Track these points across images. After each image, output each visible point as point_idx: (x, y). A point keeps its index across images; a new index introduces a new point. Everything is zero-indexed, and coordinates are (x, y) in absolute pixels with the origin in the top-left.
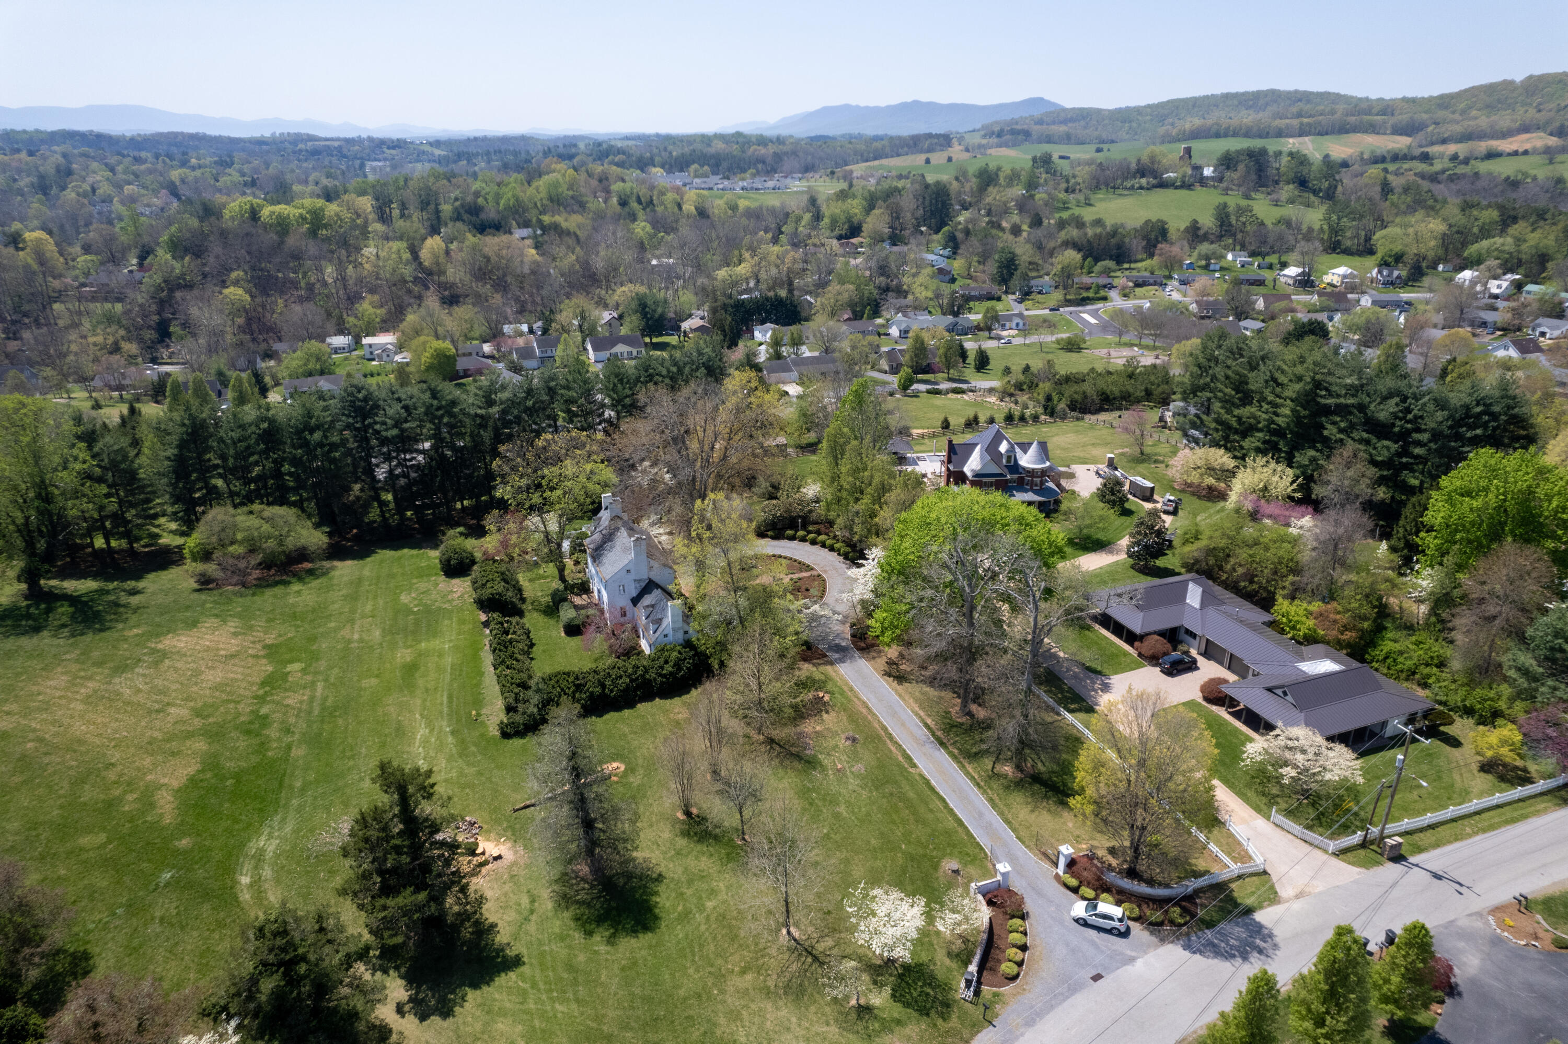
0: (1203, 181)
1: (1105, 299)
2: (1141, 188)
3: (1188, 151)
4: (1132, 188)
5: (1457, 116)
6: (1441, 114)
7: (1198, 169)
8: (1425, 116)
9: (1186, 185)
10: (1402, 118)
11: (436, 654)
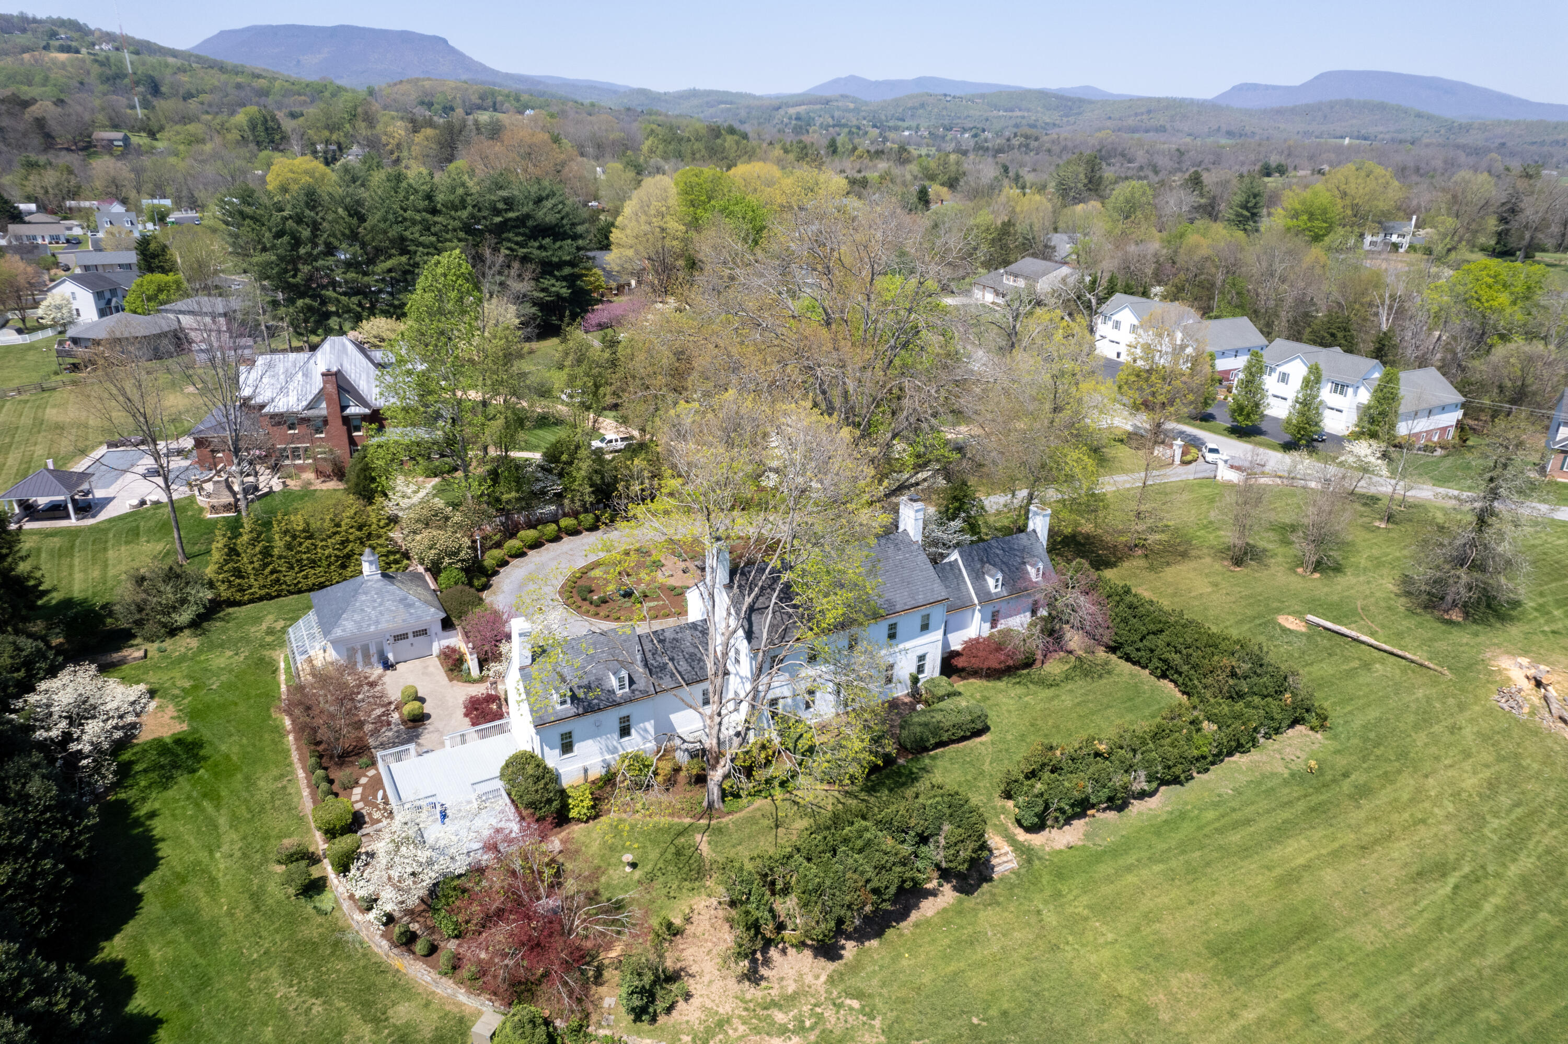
11: (1146, 931)
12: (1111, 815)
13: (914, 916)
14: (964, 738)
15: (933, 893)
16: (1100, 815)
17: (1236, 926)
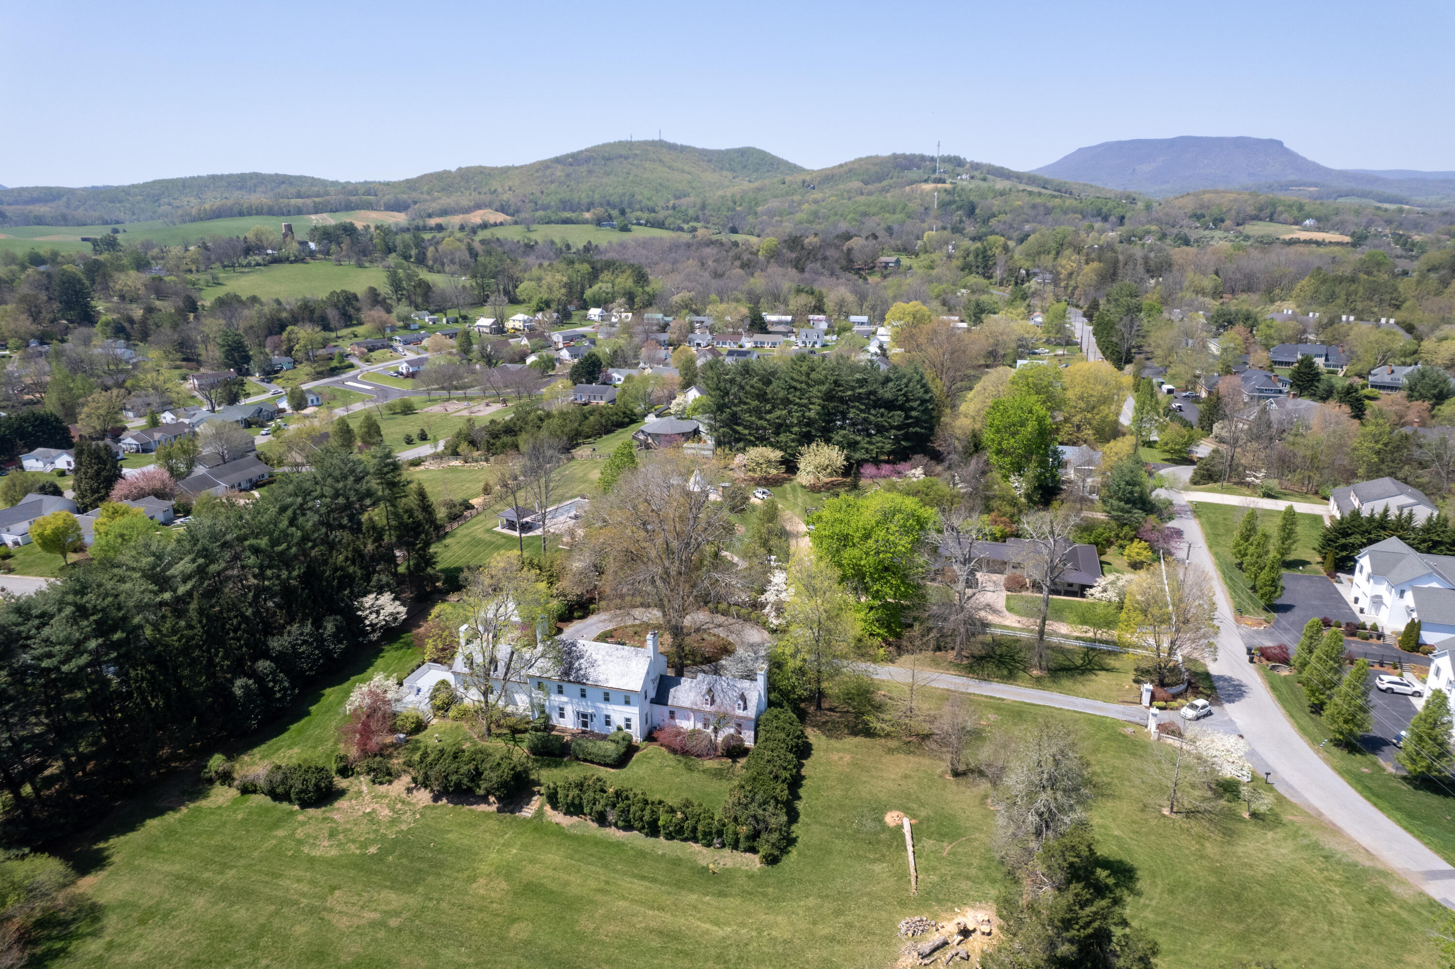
0: (312, 254)
1: (351, 366)
2: (258, 264)
3: (289, 228)
4: (249, 265)
5: (425, 196)
6: (415, 195)
7: (304, 244)
8: (405, 196)
9: (299, 260)
10: (389, 198)
11: (524, 863)
12: (595, 825)
13: (474, 807)
14: (599, 764)
15: (489, 804)
16: (590, 822)
17: (554, 887)
